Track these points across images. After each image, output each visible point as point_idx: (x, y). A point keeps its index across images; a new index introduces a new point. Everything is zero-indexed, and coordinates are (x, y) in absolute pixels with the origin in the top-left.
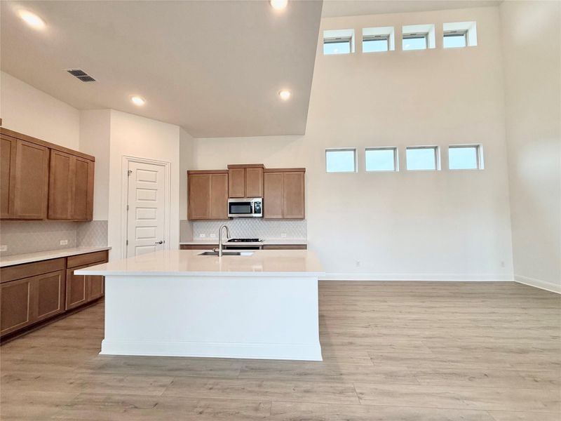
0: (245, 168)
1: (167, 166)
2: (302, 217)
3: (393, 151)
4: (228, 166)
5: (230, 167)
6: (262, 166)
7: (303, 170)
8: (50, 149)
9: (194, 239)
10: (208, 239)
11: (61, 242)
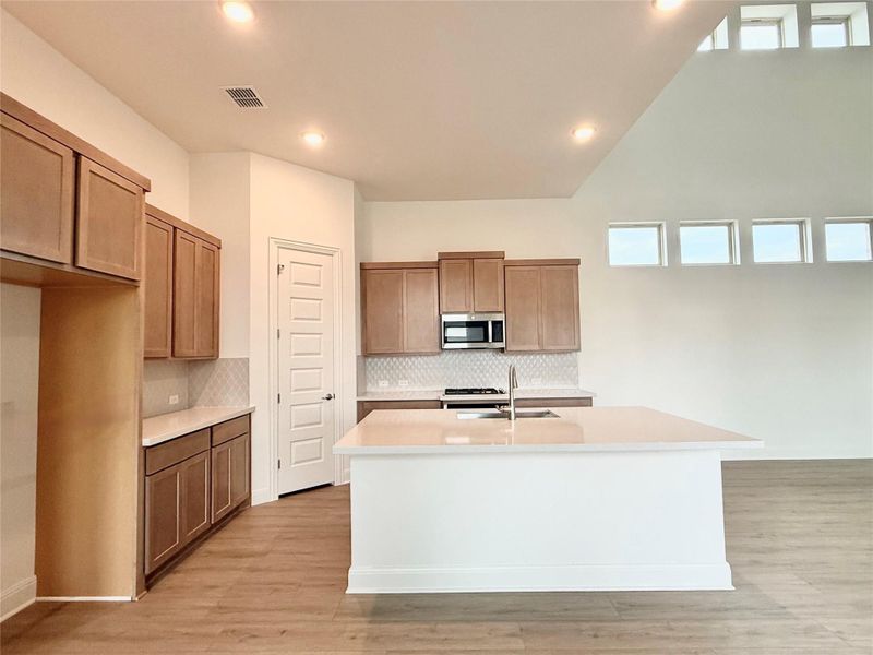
0: (471, 258)
1: (336, 255)
2: (576, 347)
3: (726, 228)
4: (439, 254)
5: (443, 257)
6: (501, 256)
7: (576, 262)
8: (175, 228)
9: (368, 389)
10: (392, 389)
11: (171, 398)
